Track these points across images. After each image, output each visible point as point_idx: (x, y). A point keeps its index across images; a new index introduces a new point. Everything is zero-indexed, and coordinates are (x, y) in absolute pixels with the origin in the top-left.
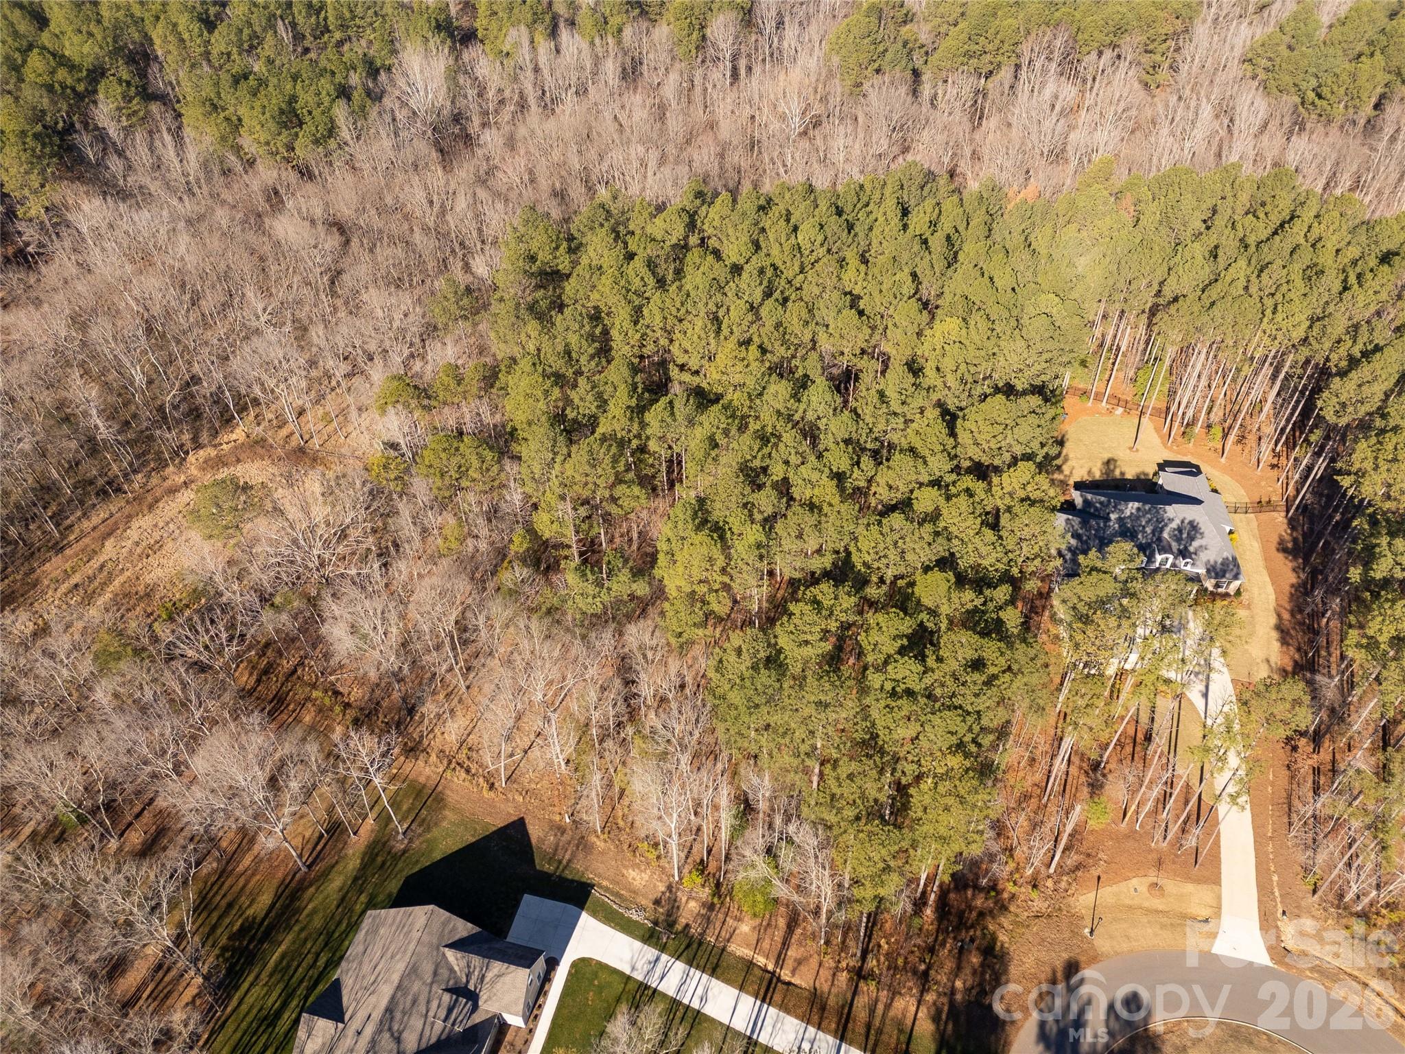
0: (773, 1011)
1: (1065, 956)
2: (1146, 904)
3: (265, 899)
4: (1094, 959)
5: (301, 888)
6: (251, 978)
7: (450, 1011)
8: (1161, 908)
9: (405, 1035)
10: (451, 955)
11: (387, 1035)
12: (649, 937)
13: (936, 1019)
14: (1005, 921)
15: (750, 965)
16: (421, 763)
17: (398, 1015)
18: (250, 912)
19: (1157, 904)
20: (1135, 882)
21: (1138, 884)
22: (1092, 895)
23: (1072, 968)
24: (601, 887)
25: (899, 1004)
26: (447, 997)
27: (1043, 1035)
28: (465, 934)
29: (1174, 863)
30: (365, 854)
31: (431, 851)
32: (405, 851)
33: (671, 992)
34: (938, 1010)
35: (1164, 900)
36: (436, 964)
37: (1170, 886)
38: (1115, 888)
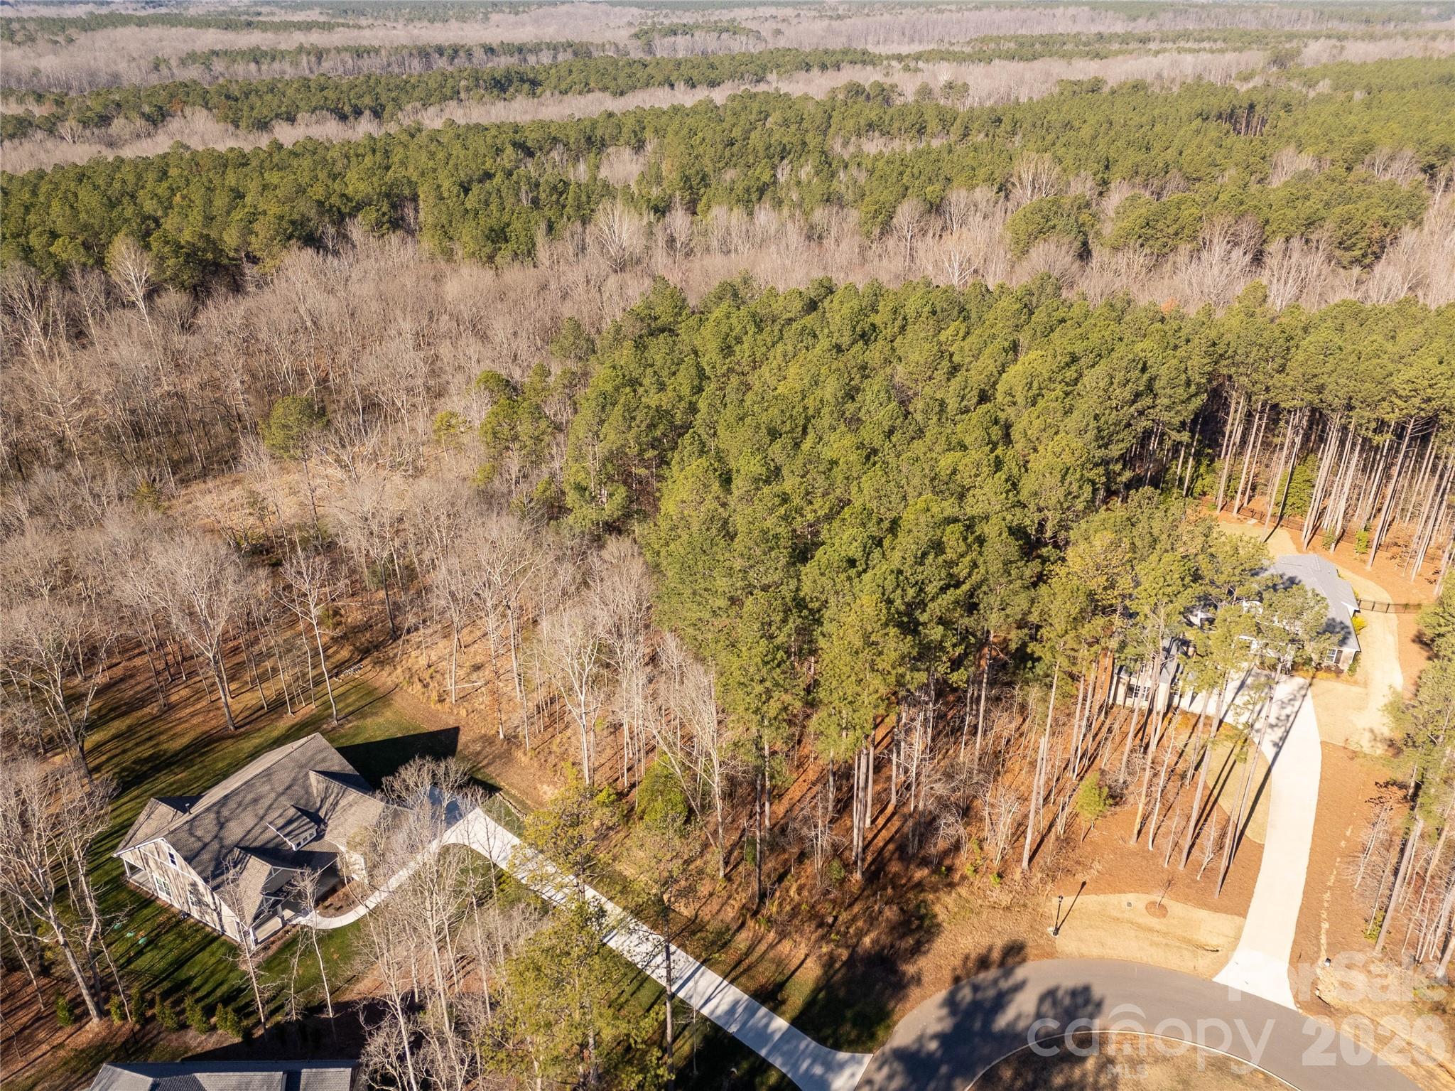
0: (637, 923)
2: (1140, 920)
3: (185, 740)
5: (223, 739)
6: (135, 793)
7: (290, 822)
8: (1158, 927)
9: (231, 825)
10: (313, 777)
11: (212, 816)
13: (828, 968)
14: (949, 899)
16: (385, 673)
17: (232, 804)
18: (165, 746)
19: (1154, 924)
20: (1131, 897)
21: (1135, 900)
22: (1071, 899)
24: (507, 793)
25: (786, 947)
26: (292, 812)
27: (951, 1002)
28: (335, 769)
29: (1189, 887)
30: (293, 726)
31: (355, 735)
32: (330, 731)
34: (832, 959)
35: (1164, 921)
36: (295, 780)
37: (1177, 908)
38: (1102, 898)
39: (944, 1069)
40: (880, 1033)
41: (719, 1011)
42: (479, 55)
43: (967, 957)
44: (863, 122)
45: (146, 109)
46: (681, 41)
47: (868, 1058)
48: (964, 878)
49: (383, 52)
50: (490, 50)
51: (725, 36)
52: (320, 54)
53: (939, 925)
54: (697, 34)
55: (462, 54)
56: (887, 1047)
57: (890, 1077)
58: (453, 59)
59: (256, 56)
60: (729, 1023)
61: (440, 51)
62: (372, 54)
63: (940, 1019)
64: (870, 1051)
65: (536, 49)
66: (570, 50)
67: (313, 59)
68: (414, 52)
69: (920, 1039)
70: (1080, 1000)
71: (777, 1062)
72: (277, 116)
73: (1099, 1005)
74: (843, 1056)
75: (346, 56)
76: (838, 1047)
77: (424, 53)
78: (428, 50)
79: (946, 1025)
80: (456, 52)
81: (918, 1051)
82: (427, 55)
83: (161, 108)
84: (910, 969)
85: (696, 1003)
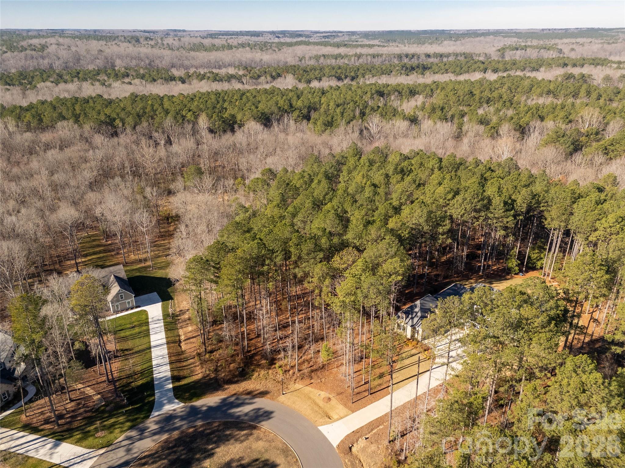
0: (166, 346)
2: (317, 401)
3: (112, 263)
8: (321, 405)
10: (112, 278)
12: (166, 315)
13: (204, 377)
14: (263, 372)
15: (179, 336)
19: (321, 404)
21: (324, 394)
22: (302, 386)
25: (199, 368)
27: (224, 400)
28: (121, 276)
33: (151, 327)
34: (208, 375)
35: (325, 404)
36: (107, 276)
37: (334, 402)
38: (313, 390)
39: (199, 416)
40: (194, 400)
41: (158, 377)
42: (423, 57)
43: (247, 390)
44: (546, 90)
45: (274, 74)
46: (519, 52)
47: (182, 404)
48: (275, 368)
49: (384, 56)
50: (428, 56)
51: (542, 50)
52: (359, 56)
53: (251, 378)
54: (528, 50)
55: (415, 57)
56: (190, 404)
57: (182, 411)
58: (412, 58)
59: (336, 57)
60: (157, 381)
61: (407, 56)
62: (379, 57)
63: (216, 403)
64: (185, 403)
65: (448, 55)
66: (463, 56)
67: (356, 58)
68: (396, 56)
69: (202, 406)
70: (265, 415)
71: (157, 395)
72: (316, 78)
73: (270, 418)
74: (176, 401)
75: (369, 58)
76: (177, 398)
77: (400, 57)
78: (402, 55)
79: (215, 405)
80: (413, 56)
81: (199, 408)
82: (401, 57)
83: (279, 74)
84: (226, 387)
85: (155, 372)
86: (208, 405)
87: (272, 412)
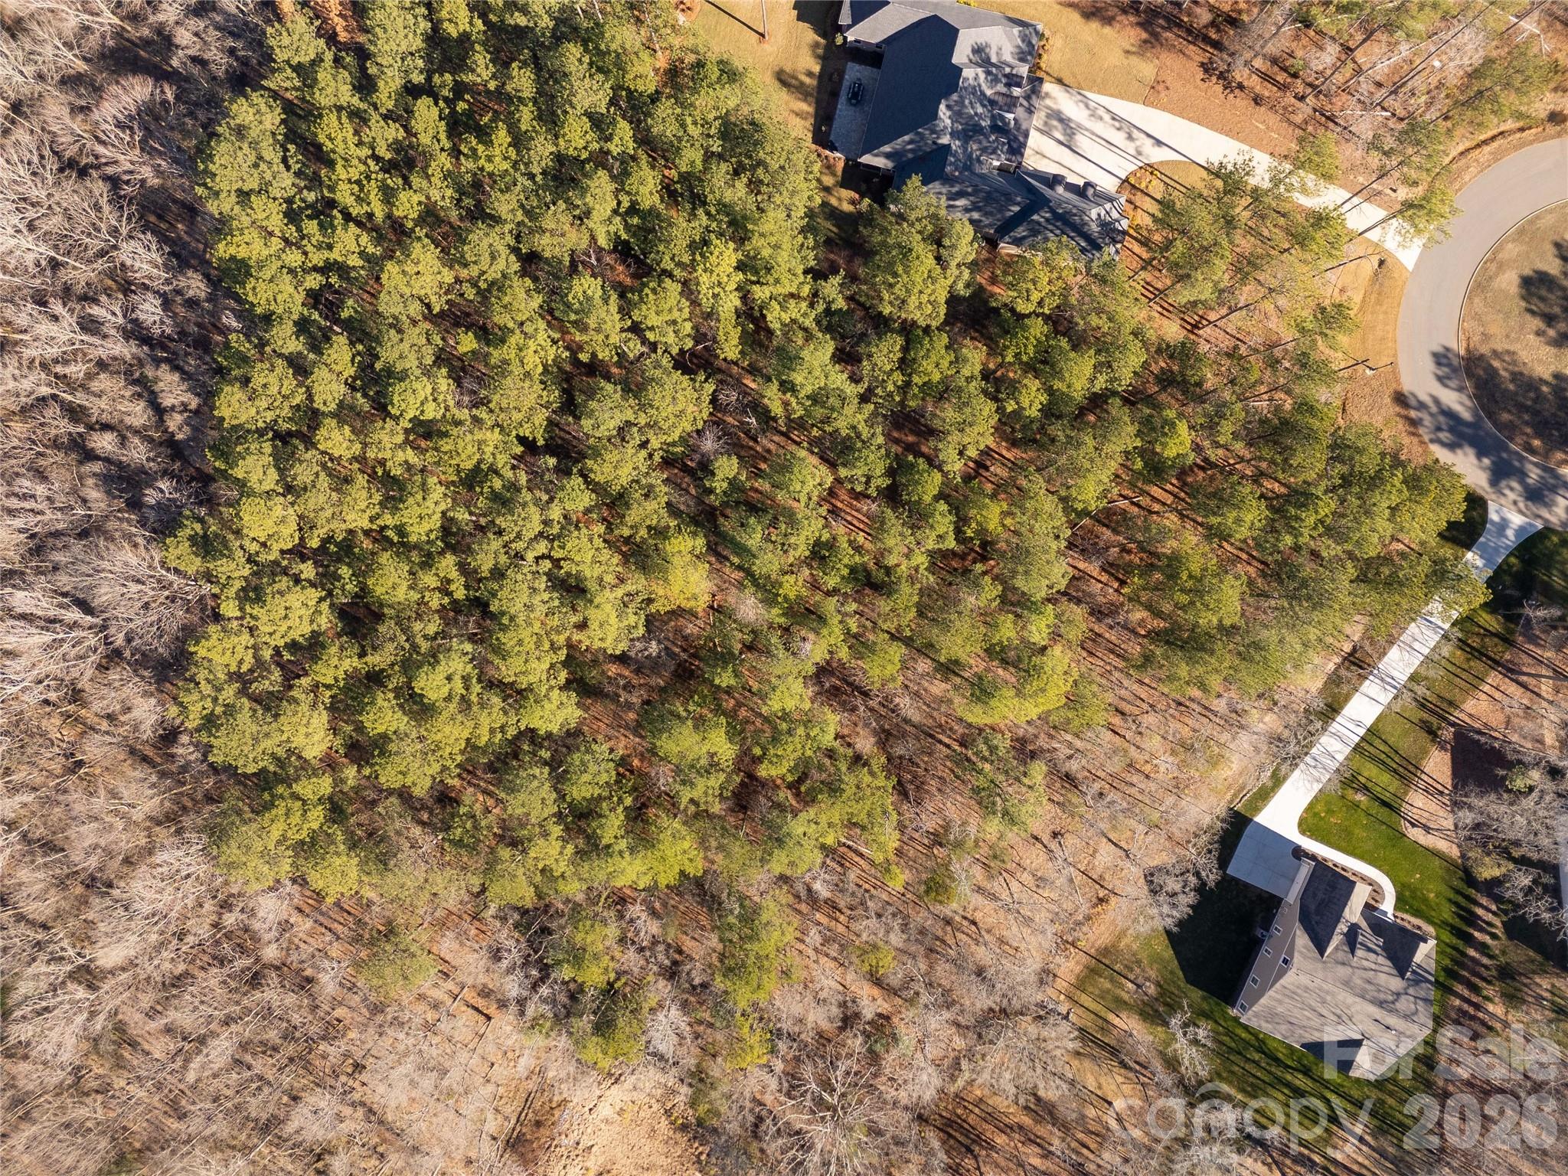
0: (1381, 666)
1: (1387, 400)
4: (1396, 376)
7: (1369, 950)
8: (1362, 295)
9: (1393, 989)
12: (1294, 761)
15: (1332, 677)
17: (1382, 996)
23: (1400, 399)
27: (1452, 447)
30: (1153, 1023)
32: (1158, 984)
33: (1348, 750)
57: (1512, 489)
64: (1488, 501)
69: (1483, 469)
74: (1493, 518)
79: (1470, 452)
86: (1475, 461)
87: (1435, 355)
